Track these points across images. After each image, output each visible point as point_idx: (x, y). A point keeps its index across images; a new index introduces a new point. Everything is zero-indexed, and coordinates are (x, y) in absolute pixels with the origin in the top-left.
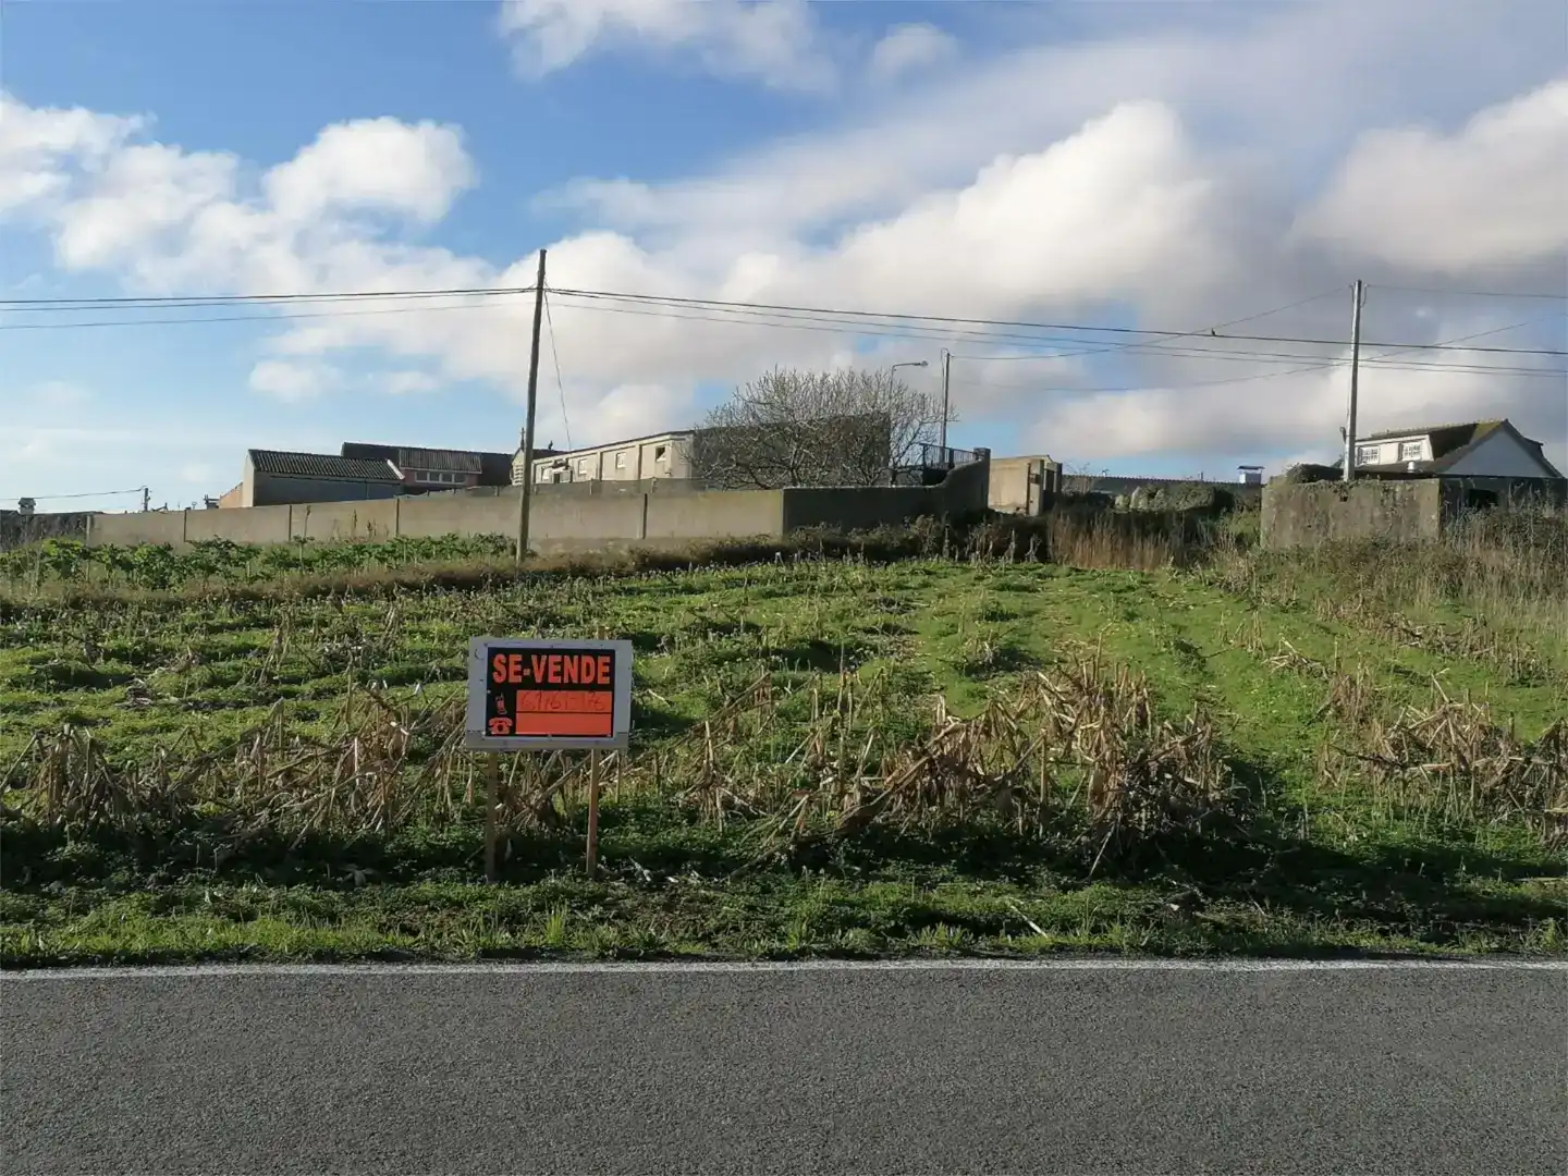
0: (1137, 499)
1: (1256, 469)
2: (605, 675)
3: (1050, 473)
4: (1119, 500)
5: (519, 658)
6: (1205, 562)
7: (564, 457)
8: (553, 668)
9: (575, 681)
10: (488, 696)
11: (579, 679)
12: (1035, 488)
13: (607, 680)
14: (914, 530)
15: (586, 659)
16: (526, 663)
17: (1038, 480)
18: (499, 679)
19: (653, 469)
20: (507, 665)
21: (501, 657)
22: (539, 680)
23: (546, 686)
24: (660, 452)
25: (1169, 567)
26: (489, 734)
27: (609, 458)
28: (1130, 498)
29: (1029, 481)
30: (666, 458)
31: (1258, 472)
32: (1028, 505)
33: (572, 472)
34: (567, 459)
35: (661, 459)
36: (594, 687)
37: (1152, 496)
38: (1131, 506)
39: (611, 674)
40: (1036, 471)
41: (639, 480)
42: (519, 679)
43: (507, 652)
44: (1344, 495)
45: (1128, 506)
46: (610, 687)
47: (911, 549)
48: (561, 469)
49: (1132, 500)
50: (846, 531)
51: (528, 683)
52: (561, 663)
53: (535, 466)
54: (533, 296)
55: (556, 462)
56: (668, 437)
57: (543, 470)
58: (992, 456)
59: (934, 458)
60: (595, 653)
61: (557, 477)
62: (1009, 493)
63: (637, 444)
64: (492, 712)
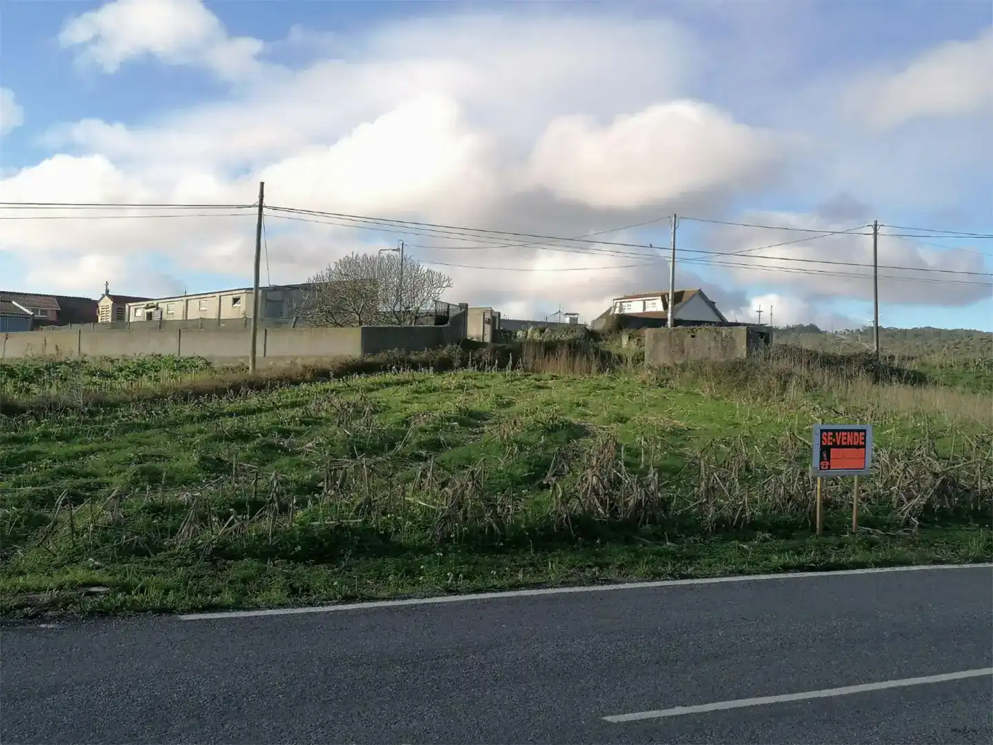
0: (533, 333)
1: (574, 314)
2: (862, 441)
3: (494, 318)
4: (520, 334)
5: (831, 434)
7: (155, 303)
8: (844, 438)
9: (852, 444)
10: (821, 451)
11: (853, 443)
12: (488, 328)
13: (863, 443)
15: (856, 434)
16: (834, 436)
17: (488, 322)
18: (824, 444)
19: (230, 312)
20: (827, 437)
21: (825, 433)
22: (838, 443)
23: (841, 446)
24: (236, 300)
26: (821, 469)
27: (193, 304)
28: (527, 333)
29: (484, 322)
30: (242, 305)
31: (576, 316)
32: (483, 336)
33: (162, 312)
34: (157, 304)
35: (235, 305)
36: (858, 447)
37: (542, 331)
38: (528, 337)
39: (864, 441)
40: (487, 316)
41: (219, 320)
42: (831, 444)
43: (827, 431)
44: (694, 334)
45: (526, 337)
46: (864, 446)
48: (152, 310)
49: (529, 333)
50: (407, 352)
51: (835, 446)
52: (846, 436)
53: (129, 307)
54: (257, 209)
55: (148, 305)
56: (244, 291)
57: (136, 309)
58: (469, 307)
59: (442, 308)
60: (859, 431)
61: (150, 316)
62: (475, 330)
63: (218, 295)
64: (822, 459)
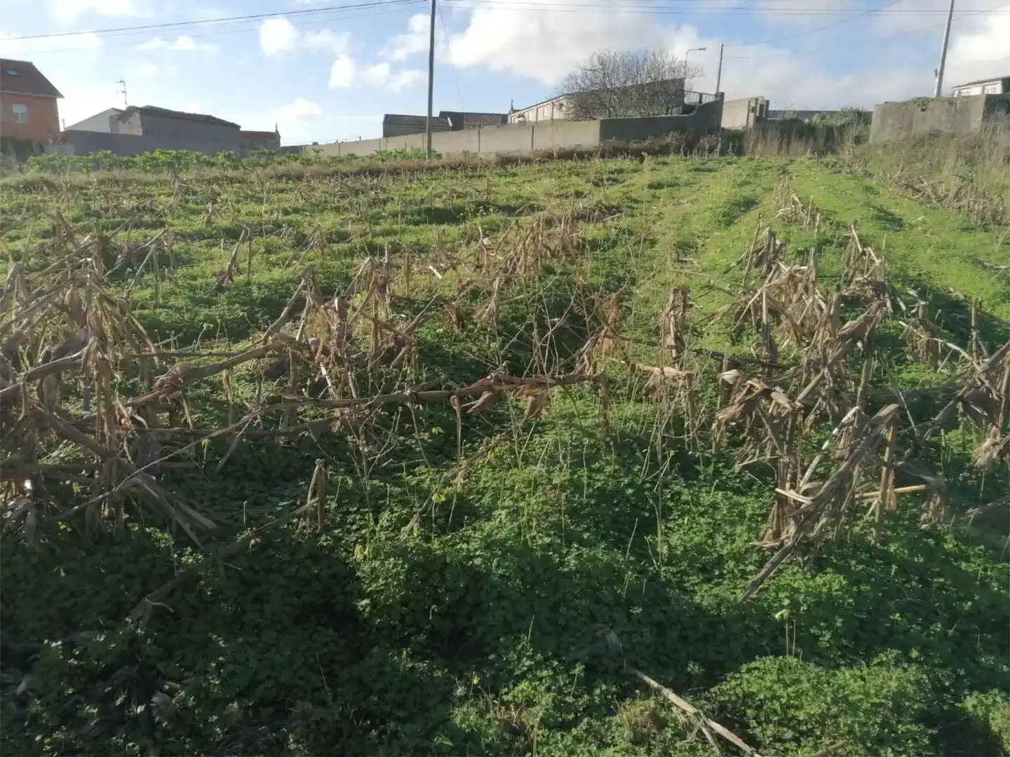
3: (762, 106)
4: (806, 121)
6: (834, 152)
7: (522, 112)
12: (752, 115)
14: (668, 140)
17: (754, 110)
19: (558, 115)
24: (561, 106)
25: (809, 155)
29: (748, 111)
32: (747, 125)
34: (524, 113)
35: (562, 109)
40: (753, 105)
44: (924, 108)
47: (664, 151)
48: (521, 118)
50: (628, 142)
55: (519, 115)
58: (726, 100)
59: (691, 99)
62: (735, 119)
